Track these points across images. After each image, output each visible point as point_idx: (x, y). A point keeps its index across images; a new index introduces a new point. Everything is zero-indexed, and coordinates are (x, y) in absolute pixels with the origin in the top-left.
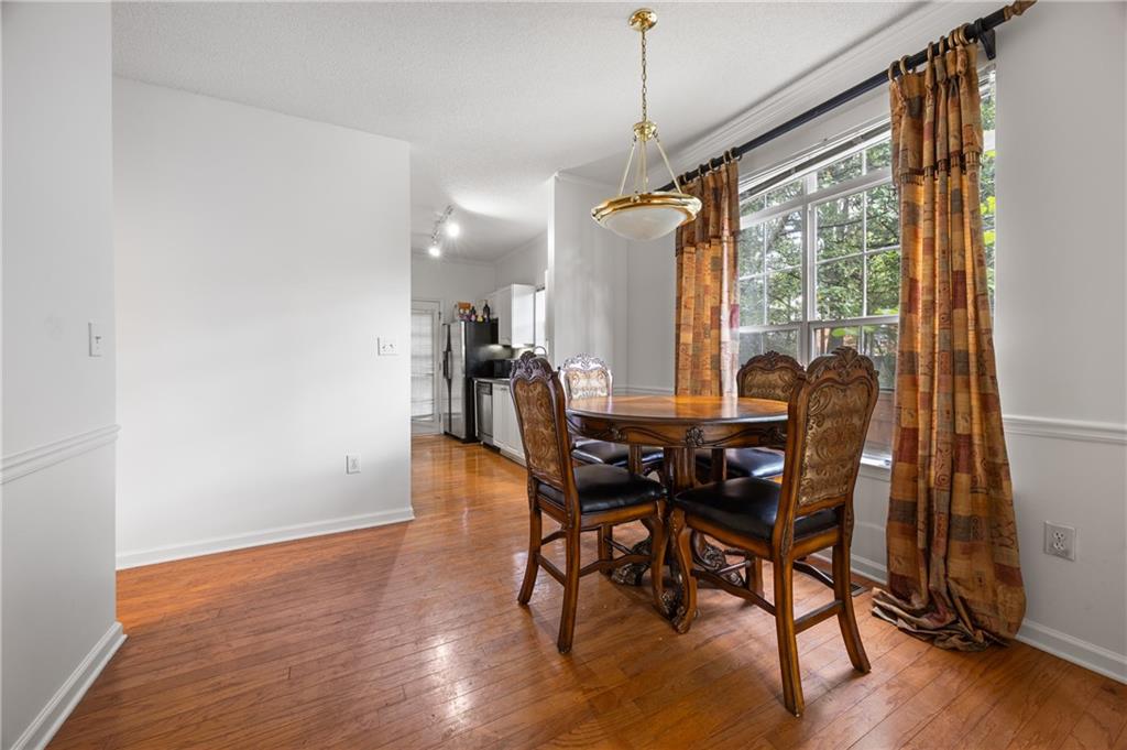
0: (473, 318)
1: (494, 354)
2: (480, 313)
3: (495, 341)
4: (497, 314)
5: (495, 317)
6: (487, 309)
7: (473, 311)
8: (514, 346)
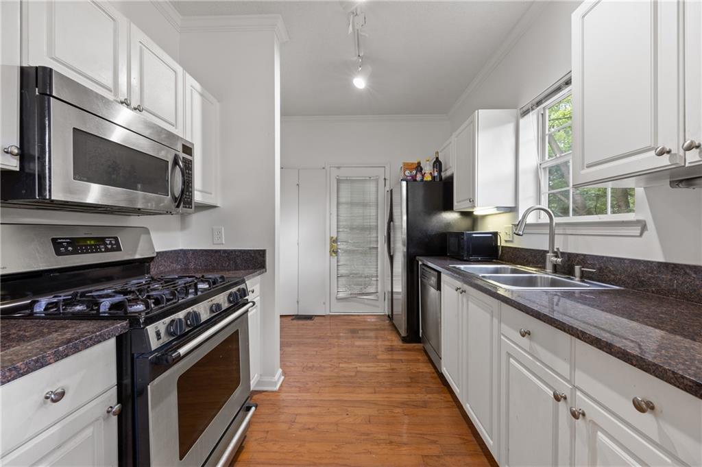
0: (419, 177)
1: (448, 225)
2: (428, 169)
3: (449, 207)
4: (452, 168)
5: (448, 173)
6: (438, 164)
7: (419, 168)
8: (478, 212)
